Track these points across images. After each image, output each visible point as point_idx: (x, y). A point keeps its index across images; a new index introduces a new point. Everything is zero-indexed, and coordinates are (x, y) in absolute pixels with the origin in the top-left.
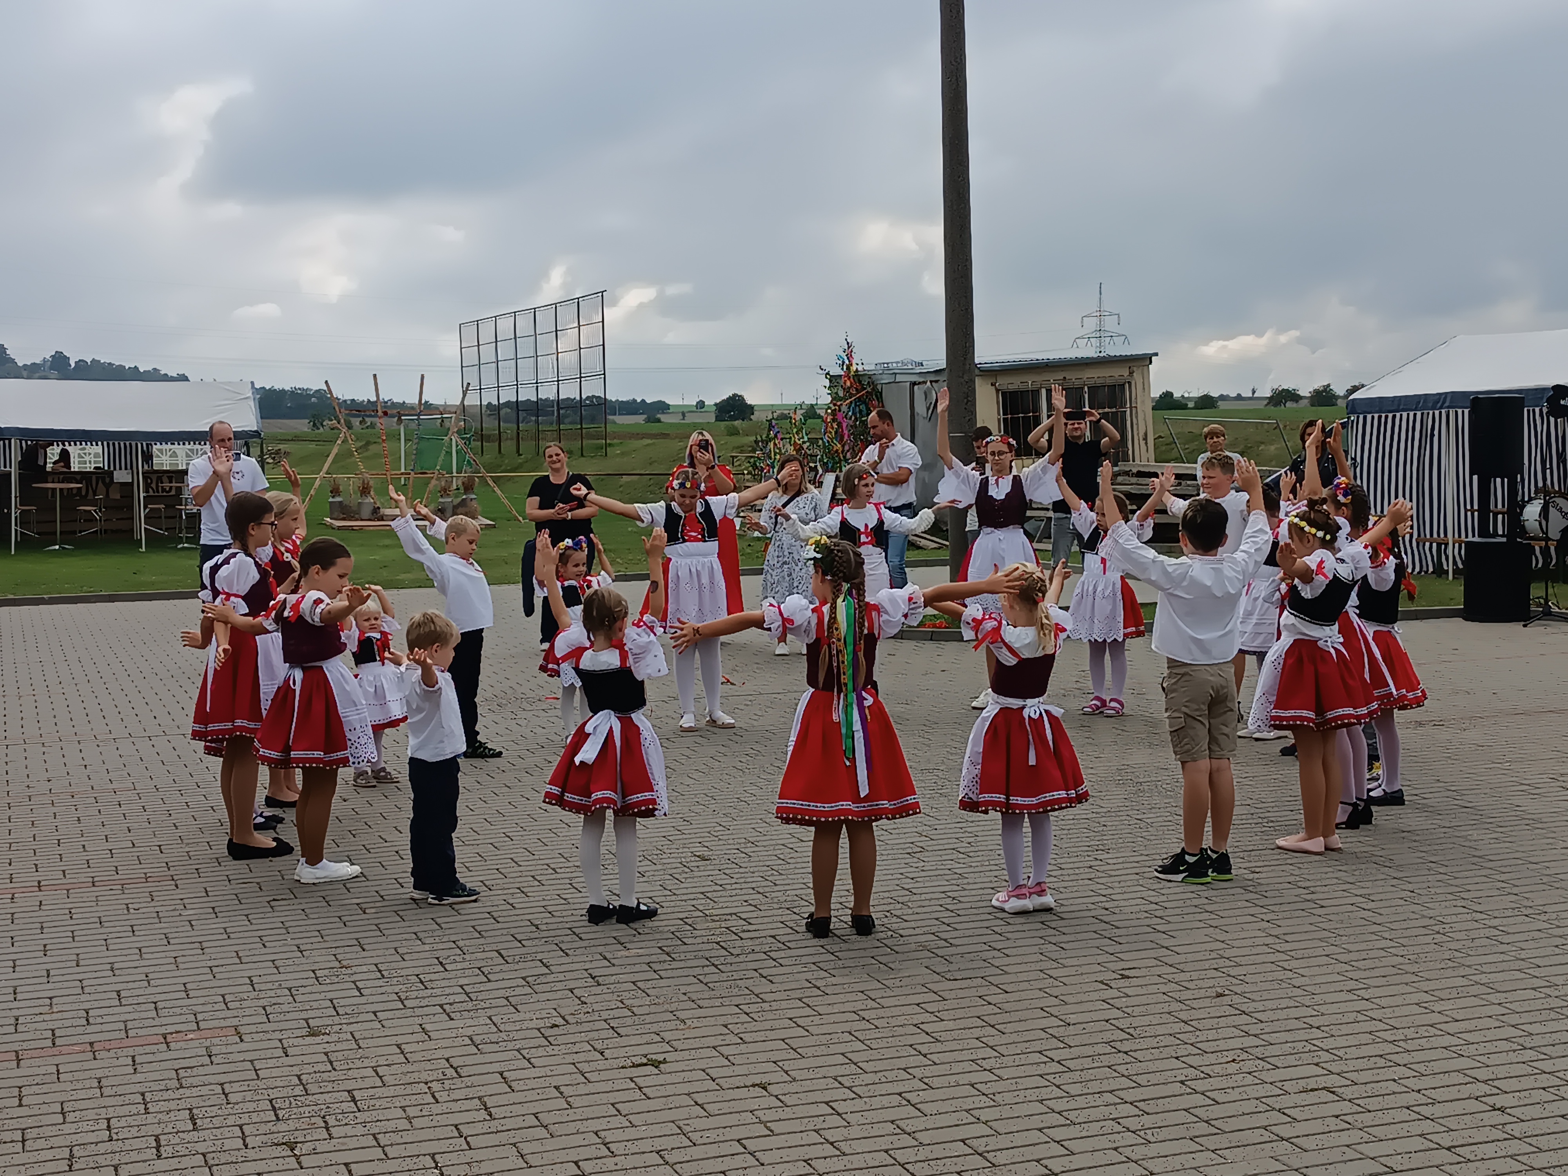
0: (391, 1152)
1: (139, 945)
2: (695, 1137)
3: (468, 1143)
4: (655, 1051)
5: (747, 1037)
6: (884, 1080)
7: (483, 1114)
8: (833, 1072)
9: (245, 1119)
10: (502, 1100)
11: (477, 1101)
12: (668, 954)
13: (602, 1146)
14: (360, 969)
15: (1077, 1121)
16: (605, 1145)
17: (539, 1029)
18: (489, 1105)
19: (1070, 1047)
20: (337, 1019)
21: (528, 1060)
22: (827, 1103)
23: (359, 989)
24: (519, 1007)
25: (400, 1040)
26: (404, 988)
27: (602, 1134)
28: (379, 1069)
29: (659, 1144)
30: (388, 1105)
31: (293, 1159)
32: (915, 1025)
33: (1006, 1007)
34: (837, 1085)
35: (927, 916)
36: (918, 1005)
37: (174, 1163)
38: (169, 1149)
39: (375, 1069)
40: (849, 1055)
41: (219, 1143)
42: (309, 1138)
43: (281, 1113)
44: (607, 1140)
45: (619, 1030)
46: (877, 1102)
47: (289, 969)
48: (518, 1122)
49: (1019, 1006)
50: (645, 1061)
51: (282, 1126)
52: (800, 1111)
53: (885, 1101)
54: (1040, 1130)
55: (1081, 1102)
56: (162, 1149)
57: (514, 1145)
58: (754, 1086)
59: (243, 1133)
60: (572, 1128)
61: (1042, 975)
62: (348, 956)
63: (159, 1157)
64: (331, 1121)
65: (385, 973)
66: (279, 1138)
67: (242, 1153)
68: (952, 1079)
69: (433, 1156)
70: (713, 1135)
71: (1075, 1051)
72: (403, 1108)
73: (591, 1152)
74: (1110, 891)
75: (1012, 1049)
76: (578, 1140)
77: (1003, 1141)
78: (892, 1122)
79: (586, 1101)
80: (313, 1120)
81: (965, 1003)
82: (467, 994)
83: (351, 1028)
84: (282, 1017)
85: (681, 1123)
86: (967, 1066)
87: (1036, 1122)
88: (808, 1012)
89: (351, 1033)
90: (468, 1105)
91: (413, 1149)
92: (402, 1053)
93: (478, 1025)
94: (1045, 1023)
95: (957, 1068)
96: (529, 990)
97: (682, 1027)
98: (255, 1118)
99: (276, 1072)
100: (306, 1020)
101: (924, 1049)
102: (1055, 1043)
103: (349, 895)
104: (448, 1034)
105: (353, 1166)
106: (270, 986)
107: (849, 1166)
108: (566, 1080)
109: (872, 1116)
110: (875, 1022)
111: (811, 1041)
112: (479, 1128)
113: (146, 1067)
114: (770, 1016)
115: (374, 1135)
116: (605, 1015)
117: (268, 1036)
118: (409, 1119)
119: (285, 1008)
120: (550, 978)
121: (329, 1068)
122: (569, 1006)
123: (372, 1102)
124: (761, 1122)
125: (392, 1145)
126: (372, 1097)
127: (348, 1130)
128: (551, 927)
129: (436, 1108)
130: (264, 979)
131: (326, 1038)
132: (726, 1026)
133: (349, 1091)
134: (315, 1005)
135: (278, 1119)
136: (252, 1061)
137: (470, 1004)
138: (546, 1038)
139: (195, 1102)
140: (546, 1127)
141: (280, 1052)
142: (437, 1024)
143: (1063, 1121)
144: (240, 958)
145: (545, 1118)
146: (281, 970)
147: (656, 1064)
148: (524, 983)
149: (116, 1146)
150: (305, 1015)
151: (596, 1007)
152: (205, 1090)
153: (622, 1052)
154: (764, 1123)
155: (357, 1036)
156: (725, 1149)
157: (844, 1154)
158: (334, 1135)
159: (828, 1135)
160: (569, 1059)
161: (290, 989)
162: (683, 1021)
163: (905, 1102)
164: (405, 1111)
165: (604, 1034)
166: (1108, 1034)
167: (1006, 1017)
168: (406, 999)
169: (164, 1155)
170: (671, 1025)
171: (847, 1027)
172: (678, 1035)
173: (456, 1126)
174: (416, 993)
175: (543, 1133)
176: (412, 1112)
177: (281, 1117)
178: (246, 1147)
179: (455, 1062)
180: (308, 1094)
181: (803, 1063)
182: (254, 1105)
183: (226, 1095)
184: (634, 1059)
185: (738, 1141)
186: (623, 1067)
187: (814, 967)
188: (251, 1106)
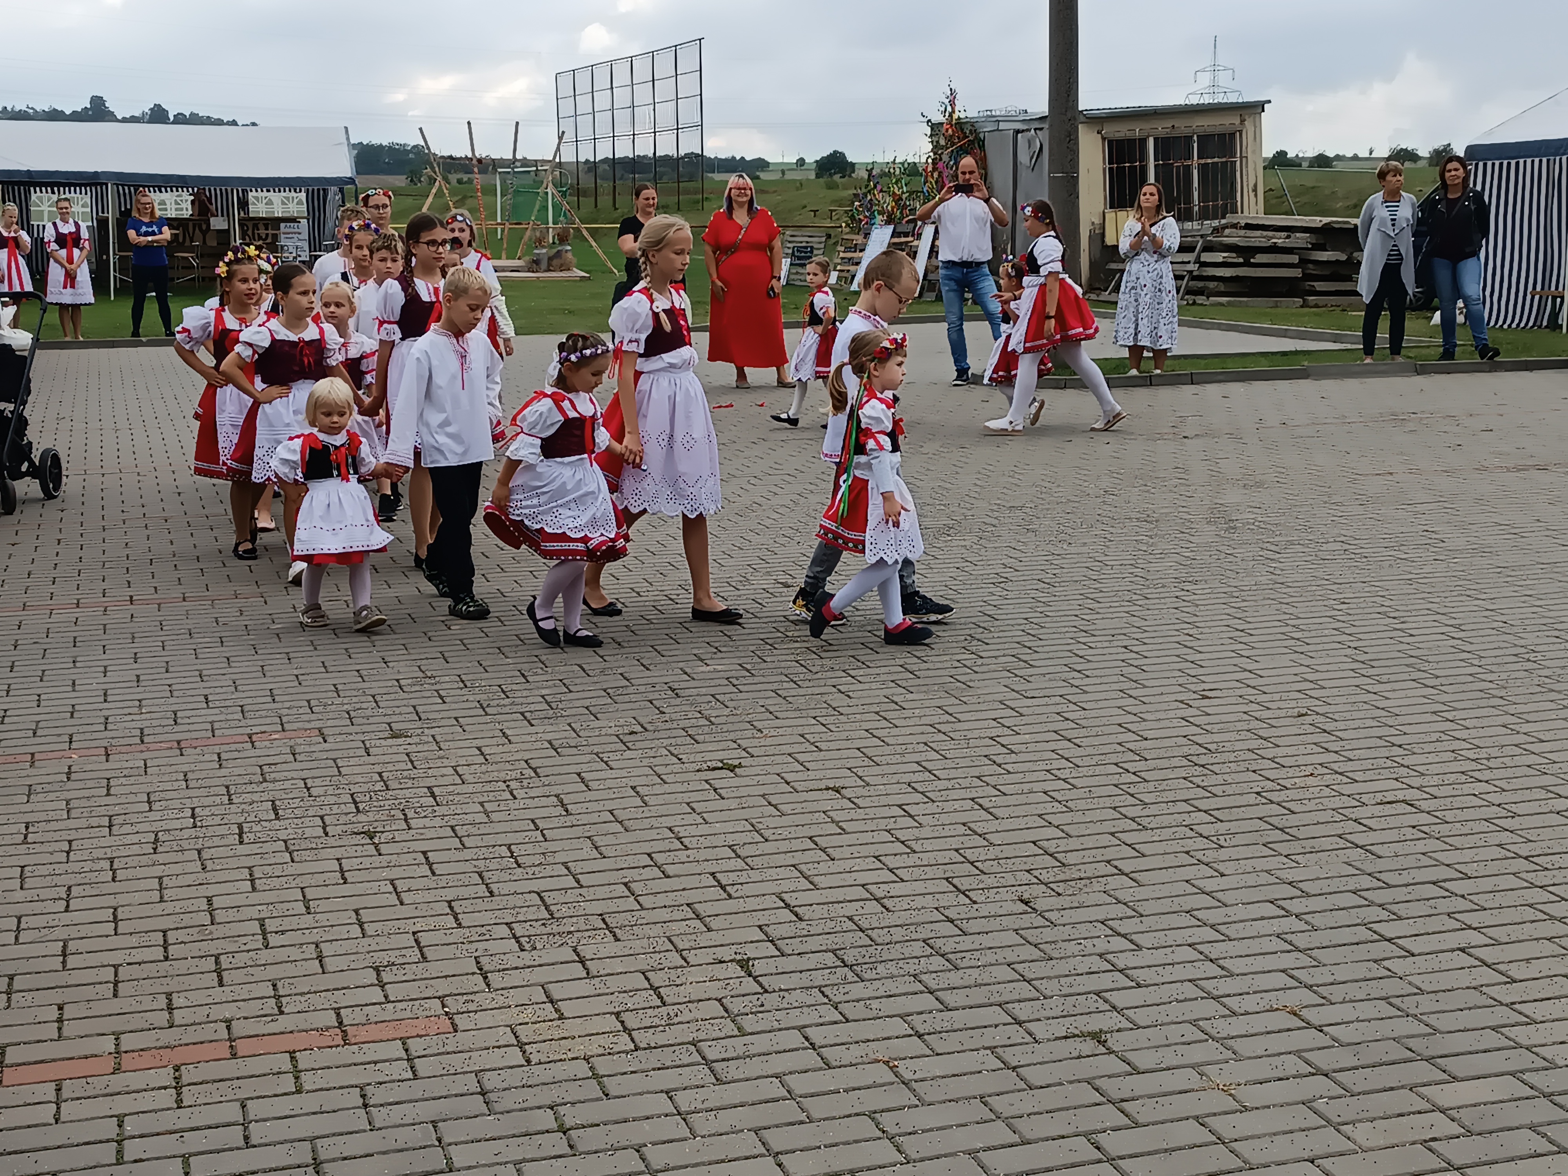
0: (468, 842)
1: (227, 655)
2: (767, 833)
3: (543, 835)
4: (732, 756)
5: (823, 746)
6: (957, 786)
7: (560, 810)
8: (907, 778)
9: (326, 810)
10: (580, 797)
11: (555, 799)
12: (748, 671)
13: (675, 841)
14: (443, 679)
15: (1150, 826)
16: (679, 839)
17: (617, 736)
18: (565, 802)
19: (1146, 760)
20: (419, 724)
21: (606, 763)
22: (900, 806)
23: (441, 697)
24: (598, 716)
25: (478, 743)
26: (485, 697)
27: (676, 829)
28: (458, 769)
29: (730, 839)
30: (466, 801)
31: (372, 847)
32: (991, 738)
33: (1083, 722)
34: (910, 790)
35: (1009, 639)
36: (994, 720)
37: (255, 849)
38: (251, 836)
39: (454, 768)
40: (923, 764)
41: (300, 831)
42: (387, 828)
43: (361, 807)
44: (681, 835)
45: (696, 737)
46: (948, 806)
47: (373, 678)
48: (594, 818)
49: (1097, 722)
50: (720, 765)
51: (362, 817)
52: (871, 812)
53: (957, 805)
54: (1112, 834)
55: (1153, 809)
56: (245, 836)
57: (589, 838)
58: (828, 789)
59: (324, 823)
60: (646, 823)
61: (1122, 694)
62: (431, 667)
63: (241, 843)
64: (410, 814)
65: (468, 684)
66: (359, 828)
67: (322, 840)
68: (1026, 787)
69: (509, 847)
70: (785, 833)
71: (1151, 764)
72: (482, 804)
73: (666, 845)
74: (1195, 619)
75: (1087, 761)
76: (653, 834)
77: (1074, 843)
78: (964, 824)
79: (660, 800)
80: (393, 812)
81: (1043, 718)
82: (547, 702)
83: (432, 731)
84: (365, 721)
85: (754, 821)
86: (1042, 775)
87: (1108, 827)
88: (885, 724)
89: (433, 736)
90: (544, 801)
91: (490, 840)
92: (482, 754)
93: (559, 732)
94: (1121, 738)
95: (1030, 777)
96: (609, 701)
97: (759, 735)
98: (335, 809)
99: (357, 770)
100: (389, 724)
101: (999, 759)
102: (1131, 756)
103: (435, 613)
104: (528, 738)
105: (429, 854)
106: (355, 693)
107: (919, 863)
108: (643, 780)
109: (945, 819)
110: (951, 734)
111: (887, 750)
112: (555, 823)
113: (231, 764)
114: (847, 727)
115: (452, 828)
116: (683, 724)
117: (351, 738)
118: (486, 813)
119: (369, 712)
120: (631, 690)
121: (410, 766)
122: (648, 715)
123: (451, 798)
124: (833, 821)
125: (468, 836)
126: (450, 793)
127: (427, 822)
128: (632, 644)
129: (512, 805)
130: (348, 687)
131: (409, 740)
132: (802, 736)
133: (429, 788)
134: (397, 711)
135: (358, 811)
136: (334, 760)
137: (551, 712)
138: (624, 744)
139: (278, 795)
140: (620, 822)
141: (362, 752)
142: (517, 728)
143: (1134, 826)
144: (325, 667)
145: (621, 815)
146: (366, 678)
147: (732, 769)
148: (605, 694)
149: (200, 832)
150: (387, 719)
151: (674, 716)
152: (287, 785)
153: (699, 757)
154: (837, 823)
155: (438, 738)
156: (796, 845)
157: (915, 852)
158: (413, 826)
159: (900, 835)
160: (646, 762)
161: (373, 697)
162: (759, 730)
163: (976, 807)
164: (483, 806)
165: (679, 741)
166: (1186, 749)
167: (1084, 732)
168: (488, 706)
169: (246, 840)
170: (748, 734)
171: (923, 738)
172: (755, 742)
173: (533, 821)
174: (497, 702)
175: (618, 827)
176: (489, 807)
177: (361, 808)
178: (326, 834)
179: (534, 763)
180: (388, 789)
181: (877, 770)
182: (335, 798)
183: (308, 789)
184: (709, 764)
185: (810, 838)
186: (698, 771)
187: (893, 685)
188: (333, 799)
